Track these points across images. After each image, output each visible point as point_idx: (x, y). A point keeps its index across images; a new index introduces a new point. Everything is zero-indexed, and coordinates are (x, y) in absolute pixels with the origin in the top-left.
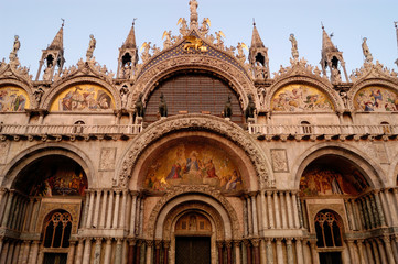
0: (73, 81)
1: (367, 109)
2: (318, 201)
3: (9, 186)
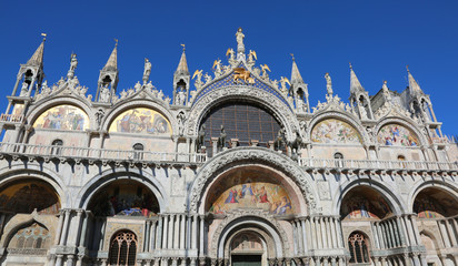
0: (131, 104)
1: (387, 143)
2: (351, 224)
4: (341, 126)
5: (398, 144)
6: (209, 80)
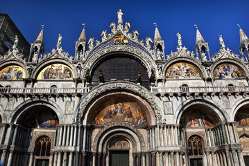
0: (49, 62)
1: (221, 77)
2: (191, 130)
3: (15, 123)
4: (188, 66)
5: (229, 77)
6: (98, 43)
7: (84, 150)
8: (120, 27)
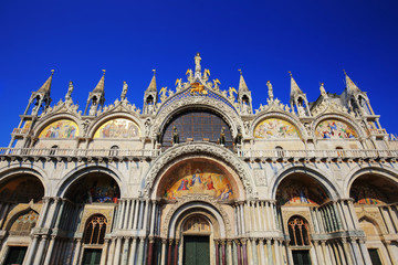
0: (111, 116)
1: (325, 137)
2: (290, 209)
3: (62, 196)
4: (282, 123)
5: (336, 136)
6: (171, 93)
7: (151, 235)
8: (198, 75)
